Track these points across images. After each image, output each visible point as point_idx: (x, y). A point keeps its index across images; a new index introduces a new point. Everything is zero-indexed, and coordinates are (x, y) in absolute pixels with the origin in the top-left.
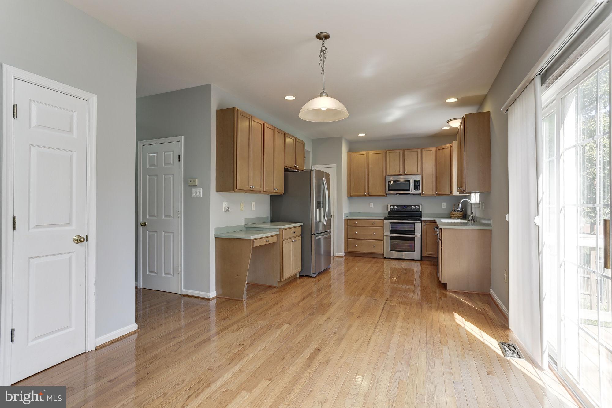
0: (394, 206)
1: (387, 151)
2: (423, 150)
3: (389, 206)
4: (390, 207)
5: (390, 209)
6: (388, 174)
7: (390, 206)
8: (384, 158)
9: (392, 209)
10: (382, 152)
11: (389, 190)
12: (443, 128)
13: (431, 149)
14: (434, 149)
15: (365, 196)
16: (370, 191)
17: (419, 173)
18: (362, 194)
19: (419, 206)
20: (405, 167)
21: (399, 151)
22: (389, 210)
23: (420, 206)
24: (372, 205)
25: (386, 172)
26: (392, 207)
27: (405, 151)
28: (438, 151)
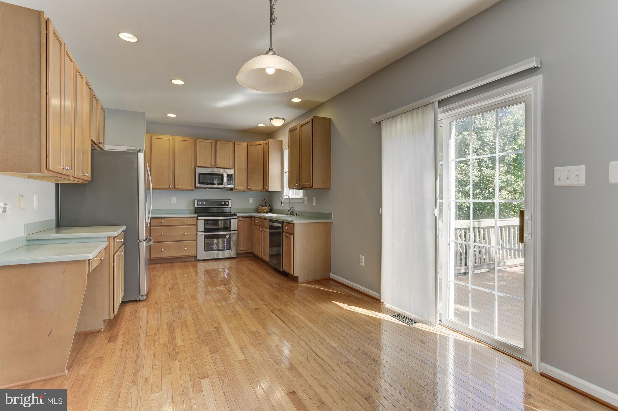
0: (202, 202)
1: (198, 140)
2: (236, 144)
3: (196, 201)
4: (198, 203)
5: (198, 205)
6: (197, 166)
7: (198, 201)
8: (193, 147)
9: (201, 205)
10: (191, 140)
11: (200, 183)
12: (259, 125)
13: (242, 144)
14: (245, 144)
15: (169, 189)
16: (177, 183)
17: (231, 166)
18: (166, 187)
19: (228, 201)
20: (217, 159)
21: (211, 141)
22: (196, 206)
23: (230, 201)
24: (174, 200)
25: (196, 163)
26: (200, 203)
27: (218, 142)
28: (250, 147)
